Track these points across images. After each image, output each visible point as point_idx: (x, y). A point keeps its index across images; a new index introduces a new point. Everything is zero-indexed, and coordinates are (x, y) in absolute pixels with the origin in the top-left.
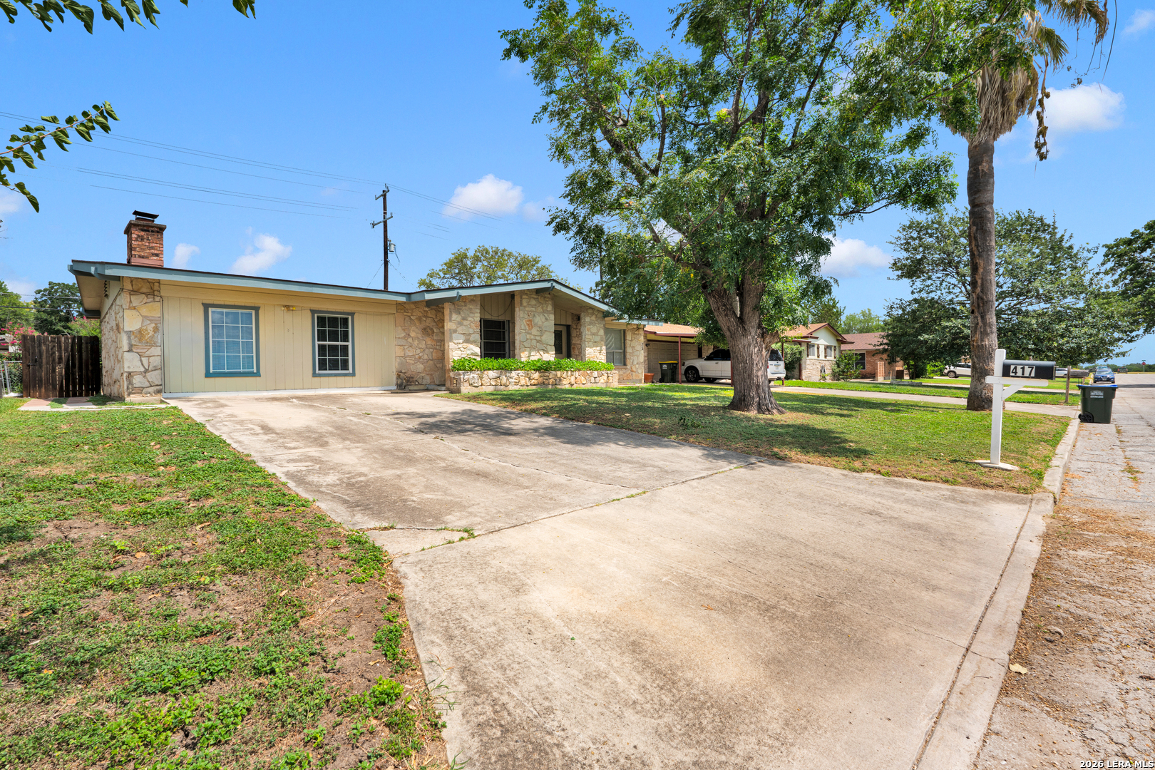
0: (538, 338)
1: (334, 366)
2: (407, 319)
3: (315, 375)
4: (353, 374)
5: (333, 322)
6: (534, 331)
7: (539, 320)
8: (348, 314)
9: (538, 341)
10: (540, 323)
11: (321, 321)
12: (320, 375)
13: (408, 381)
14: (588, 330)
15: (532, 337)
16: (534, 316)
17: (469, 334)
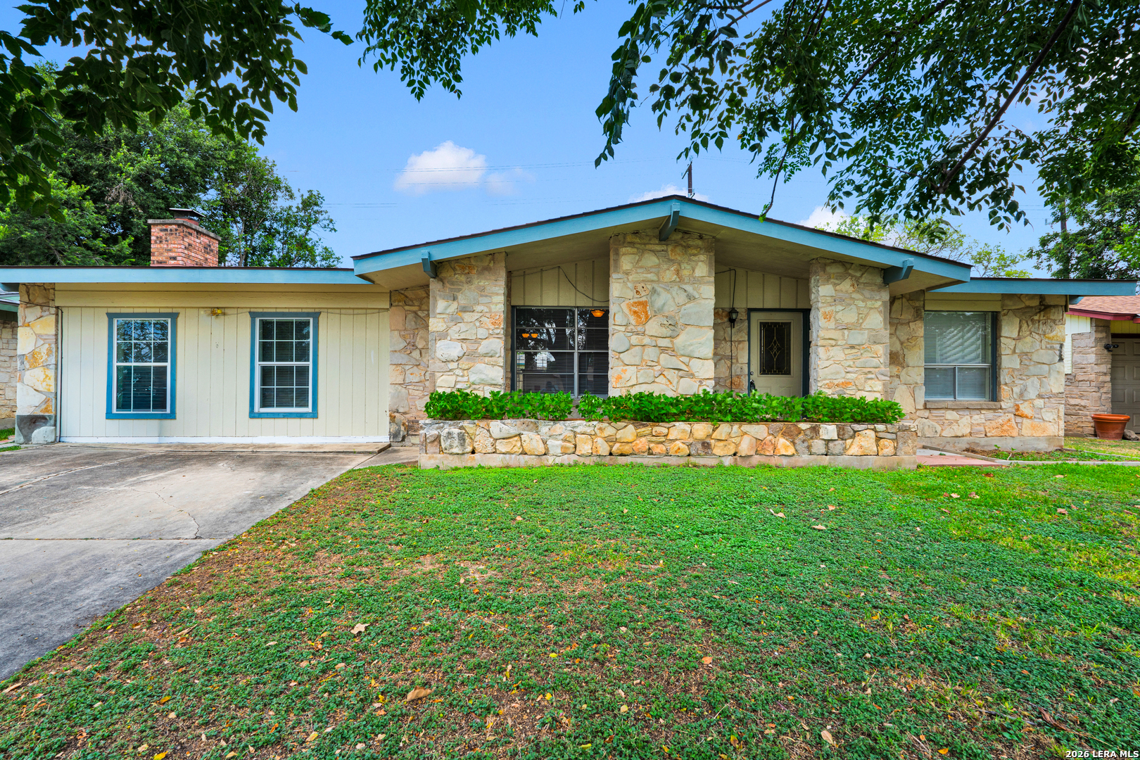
0: (664, 343)
1: (284, 400)
2: (410, 316)
3: (253, 415)
4: (314, 415)
5: (284, 328)
6: (653, 327)
7: (667, 300)
8: (308, 315)
9: (664, 350)
10: (670, 309)
11: (266, 329)
12: (260, 416)
13: (408, 428)
14: (827, 317)
15: (646, 340)
16: (654, 291)
17: (477, 341)
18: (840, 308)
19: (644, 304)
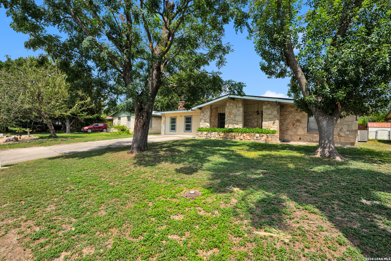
0: (233, 119)
1: (188, 130)
3: (184, 132)
4: (191, 132)
5: (188, 118)
6: (232, 116)
7: (234, 111)
8: (191, 116)
9: (233, 120)
10: (235, 113)
11: (186, 118)
15: (231, 119)
16: (232, 110)
17: (206, 119)
18: (267, 110)
19: (230, 112)
